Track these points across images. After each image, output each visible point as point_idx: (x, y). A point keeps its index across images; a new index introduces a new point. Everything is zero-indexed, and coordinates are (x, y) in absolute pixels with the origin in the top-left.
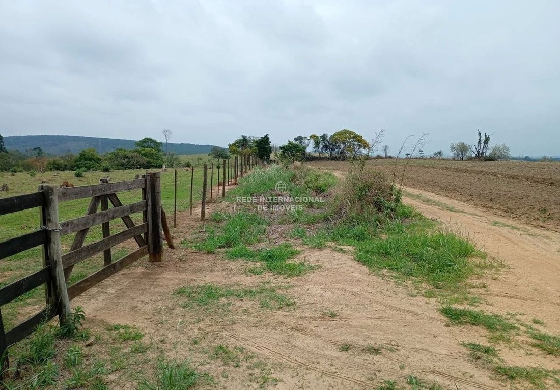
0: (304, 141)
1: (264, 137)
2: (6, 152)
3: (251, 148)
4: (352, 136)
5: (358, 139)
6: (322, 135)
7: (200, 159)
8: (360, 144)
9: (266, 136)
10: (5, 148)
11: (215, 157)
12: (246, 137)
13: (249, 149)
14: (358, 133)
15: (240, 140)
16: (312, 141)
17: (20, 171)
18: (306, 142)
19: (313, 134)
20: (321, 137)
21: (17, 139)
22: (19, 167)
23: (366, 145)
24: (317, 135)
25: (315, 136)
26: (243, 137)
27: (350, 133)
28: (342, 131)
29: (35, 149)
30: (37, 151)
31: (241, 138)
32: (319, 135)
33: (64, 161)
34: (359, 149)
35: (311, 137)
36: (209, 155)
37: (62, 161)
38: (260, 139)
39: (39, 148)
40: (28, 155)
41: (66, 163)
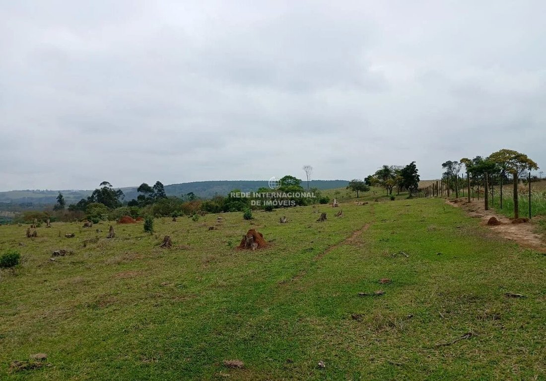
0: (454, 166)
1: (410, 165)
2: (166, 198)
3: (393, 177)
4: (513, 156)
5: (522, 159)
6: (475, 157)
7: (339, 193)
8: (524, 164)
9: (412, 164)
10: (165, 195)
11: (354, 190)
12: (387, 166)
13: (391, 179)
14: (520, 152)
15: (381, 171)
16: (464, 165)
17: (181, 215)
18: (457, 166)
19: (465, 158)
20: (474, 160)
21: (174, 187)
22: (179, 210)
23: (532, 165)
24: (469, 159)
25: (467, 160)
26: (385, 167)
27: (510, 152)
28: (500, 151)
29: (189, 194)
30: (191, 195)
31: (382, 168)
32: (471, 158)
33: (215, 203)
34: (523, 170)
35: (462, 161)
36: (347, 188)
37: (213, 203)
38: (405, 167)
39: (192, 193)
40: (184, 199)
41: (217, 204)
